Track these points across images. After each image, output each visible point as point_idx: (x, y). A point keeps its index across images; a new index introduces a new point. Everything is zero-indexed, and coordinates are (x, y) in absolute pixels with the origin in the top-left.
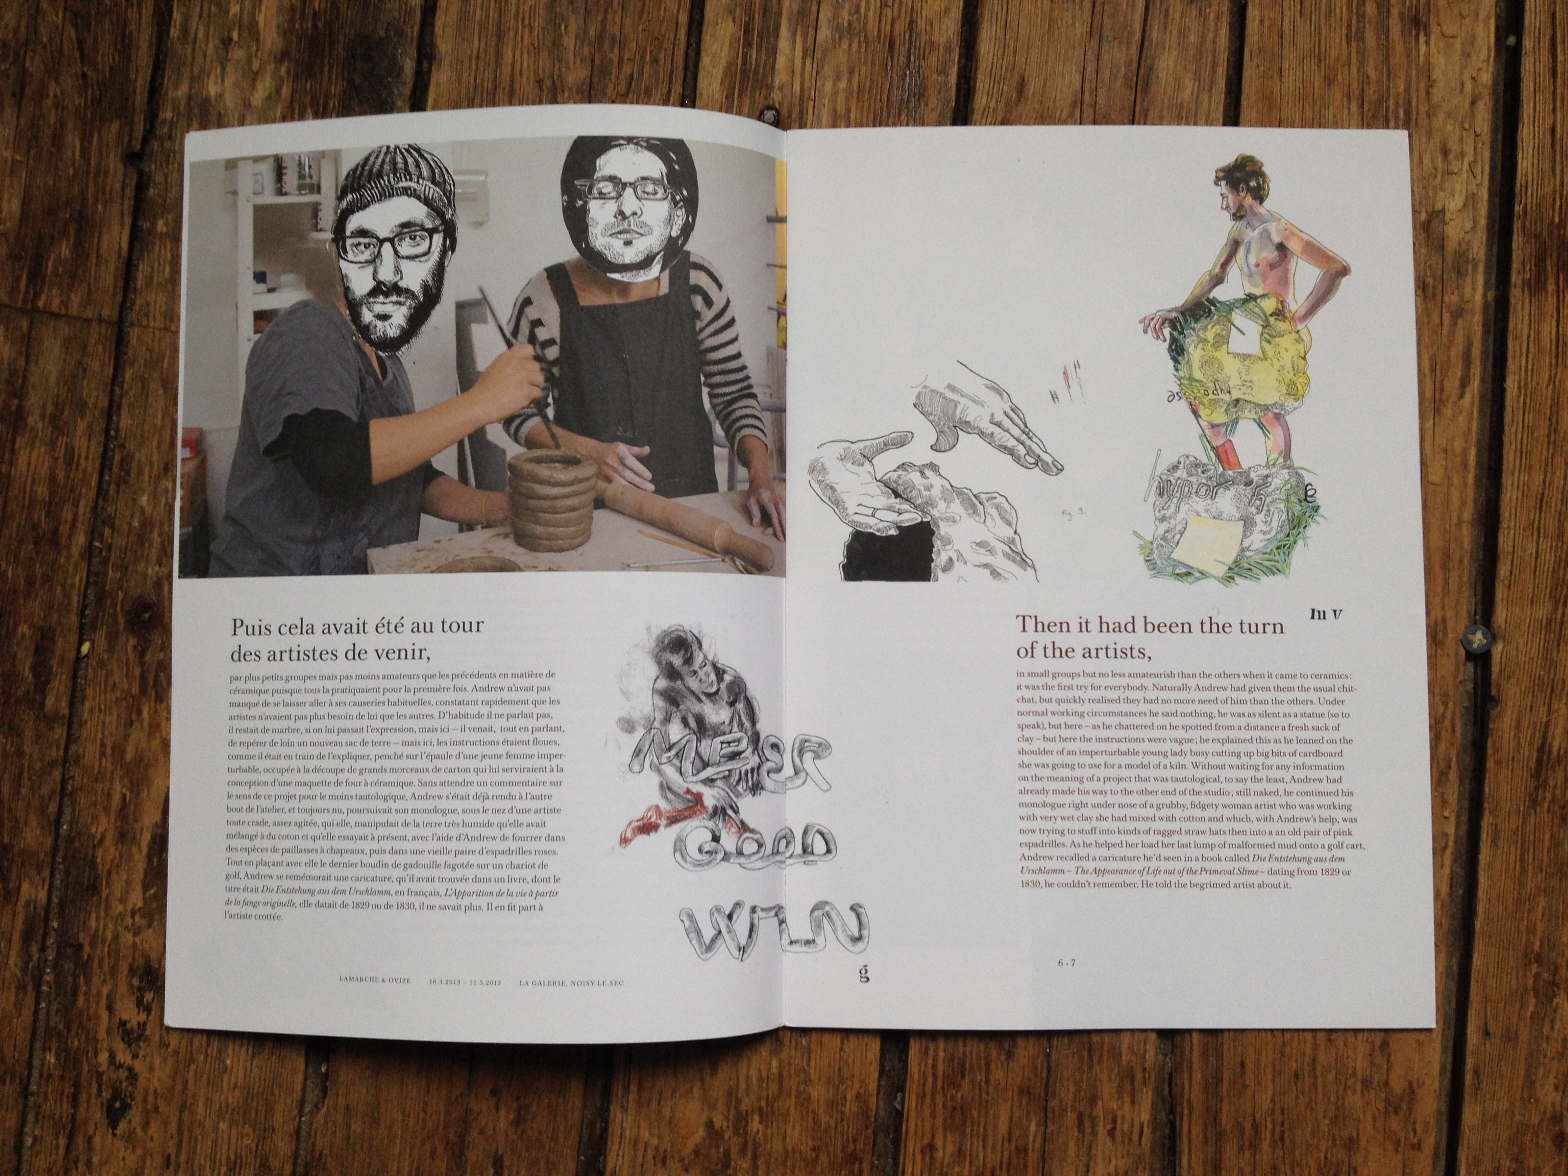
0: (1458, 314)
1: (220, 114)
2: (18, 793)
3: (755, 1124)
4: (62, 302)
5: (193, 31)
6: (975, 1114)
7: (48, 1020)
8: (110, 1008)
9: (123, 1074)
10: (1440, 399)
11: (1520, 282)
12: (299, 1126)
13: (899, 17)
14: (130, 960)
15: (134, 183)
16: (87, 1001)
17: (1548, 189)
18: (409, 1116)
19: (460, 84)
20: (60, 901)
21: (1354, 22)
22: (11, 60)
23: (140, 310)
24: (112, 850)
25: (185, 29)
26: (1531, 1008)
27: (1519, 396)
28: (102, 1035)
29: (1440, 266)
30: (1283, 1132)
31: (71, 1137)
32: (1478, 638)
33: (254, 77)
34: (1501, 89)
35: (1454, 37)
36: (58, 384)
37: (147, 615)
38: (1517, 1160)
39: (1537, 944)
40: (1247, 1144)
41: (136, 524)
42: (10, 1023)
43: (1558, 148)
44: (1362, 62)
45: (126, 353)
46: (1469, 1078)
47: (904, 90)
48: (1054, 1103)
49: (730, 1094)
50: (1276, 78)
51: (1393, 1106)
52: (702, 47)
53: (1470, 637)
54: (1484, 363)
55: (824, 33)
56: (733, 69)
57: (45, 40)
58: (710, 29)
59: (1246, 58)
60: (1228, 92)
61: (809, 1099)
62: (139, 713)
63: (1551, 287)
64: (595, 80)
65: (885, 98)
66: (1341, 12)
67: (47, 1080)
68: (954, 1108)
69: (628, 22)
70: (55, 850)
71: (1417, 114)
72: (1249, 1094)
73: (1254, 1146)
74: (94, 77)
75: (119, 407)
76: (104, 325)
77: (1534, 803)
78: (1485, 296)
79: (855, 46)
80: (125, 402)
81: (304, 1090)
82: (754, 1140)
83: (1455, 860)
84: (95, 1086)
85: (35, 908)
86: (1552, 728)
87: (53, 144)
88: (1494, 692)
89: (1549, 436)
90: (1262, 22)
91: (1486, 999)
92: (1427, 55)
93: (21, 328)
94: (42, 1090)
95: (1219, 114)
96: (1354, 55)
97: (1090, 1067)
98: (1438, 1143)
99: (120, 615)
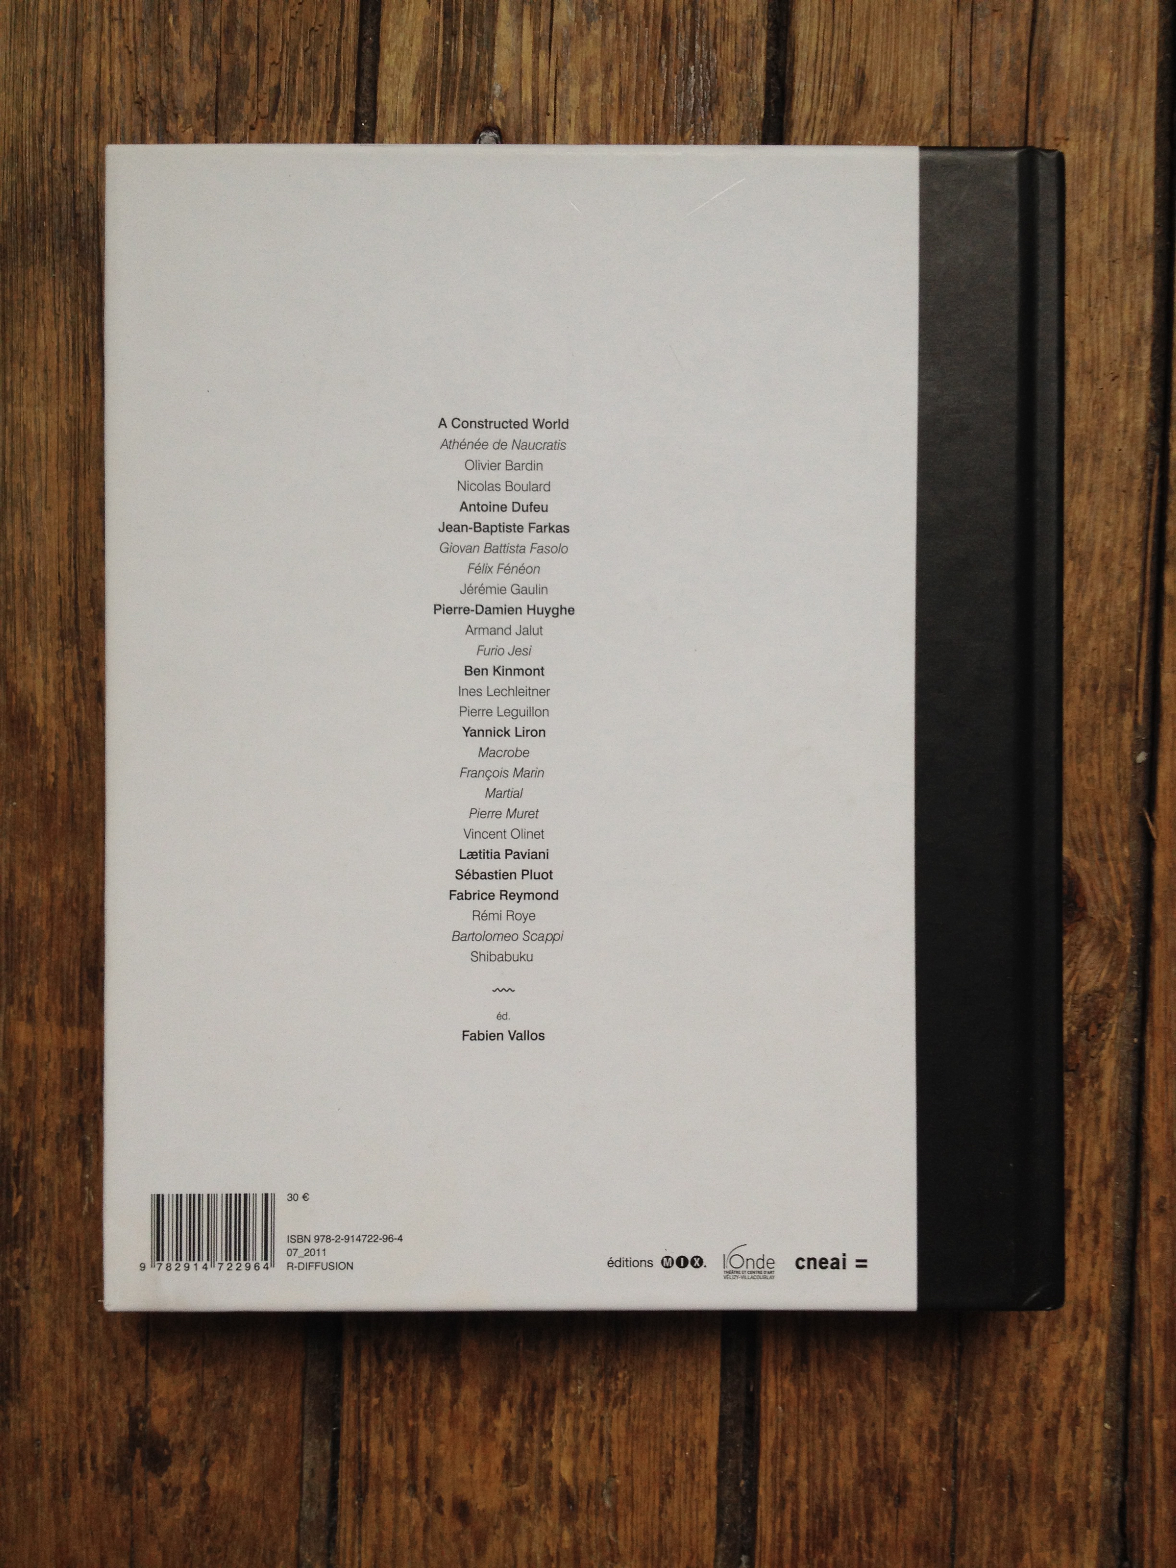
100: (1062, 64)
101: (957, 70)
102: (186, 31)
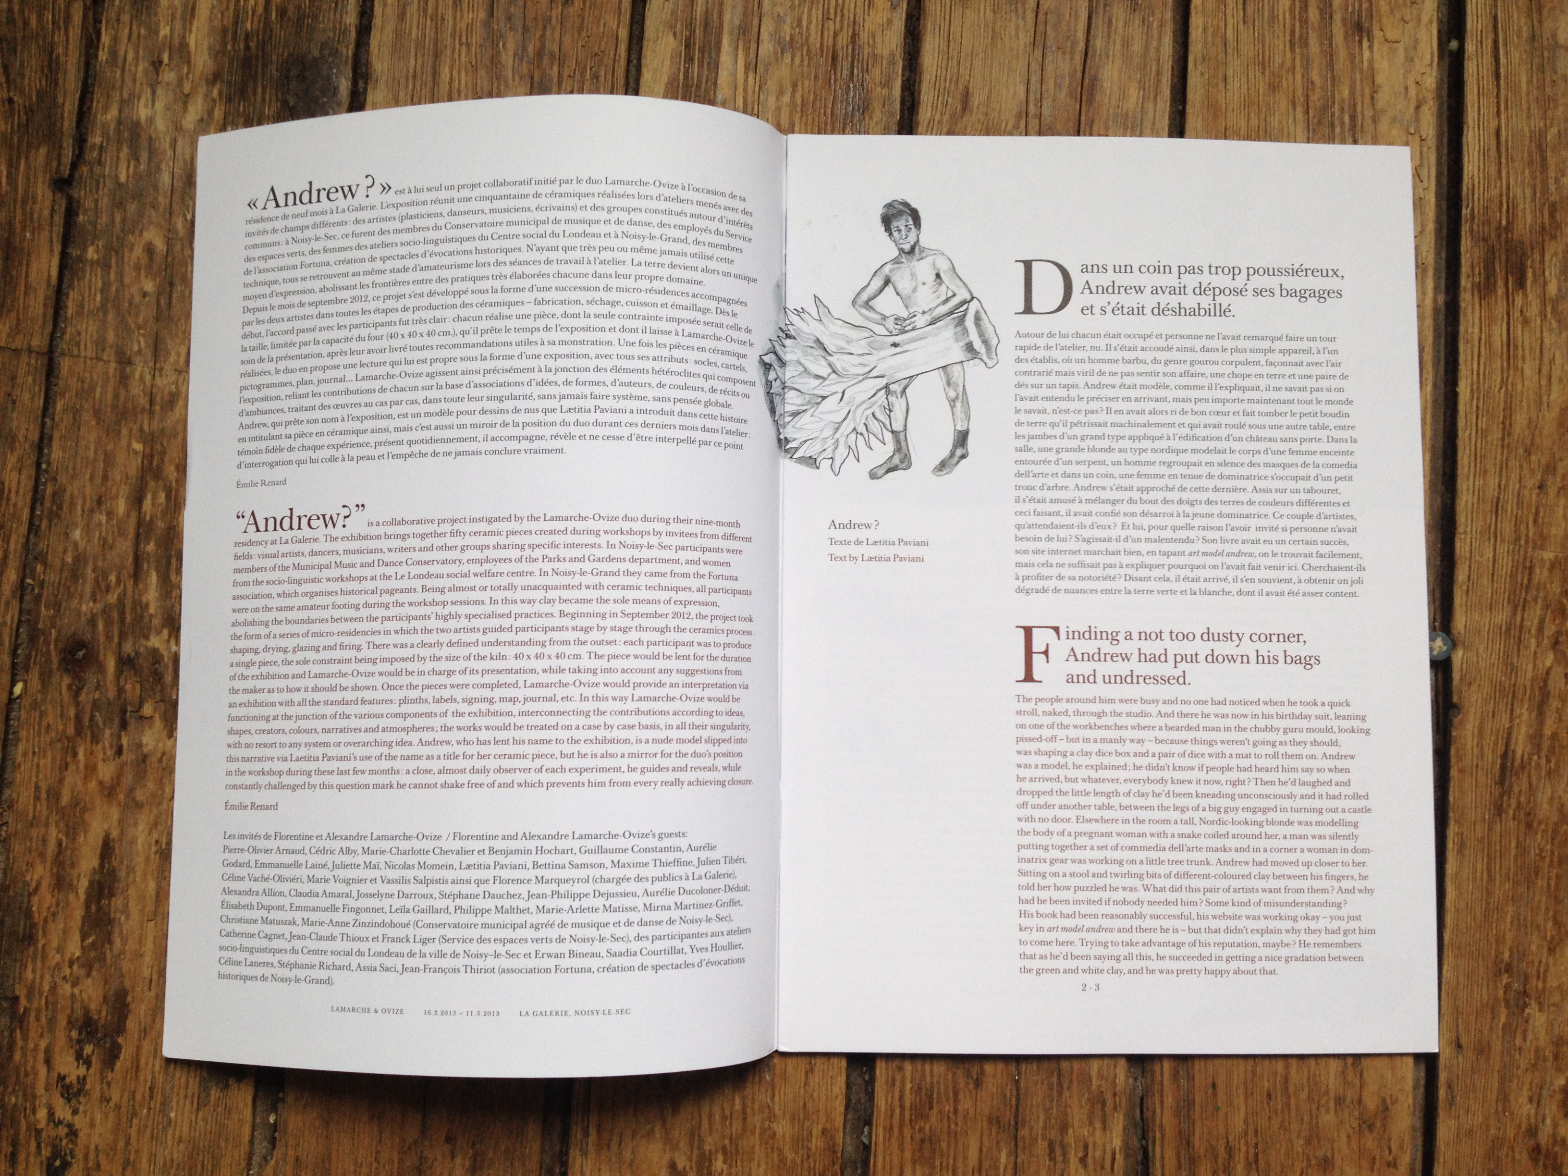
1: (151, 138)
3: (719, 1164)
5: (121, 53)
6: (944, 1145)
8: (48, 1062)
9: (62, 1131)
11: (1469, 285)
13: (841, 30)
14: (68, 1011)
15: (63, 209)
16: (24, 1055)
17: (1494, 192)
18: (361, 1166)
21: (1297, 28)
23: (71, 339)
24: (49, 896)
25: (113, 53)
26: (1503, 1019)
27: (1472, 401)
28: (40, 1090)
30: (1257, 1154)
32: (1440, 646)
33: (186, 99)
34: (1445, 93)
35: (1396, 42)
37: (81, 653)
39: (1507, 955)
40: (1221, 1168)
41: (69, 559)
43: (1503, 150)
44: (1307, 68)
45: (57, 384)
46: (1442, 1093)
47: (848, 103)
48: (1024, 1132)
49: (692, 1133)
50: (1221, 86)
51: (1366, 1124)
52: (643, 63)
54: (1437, 367)
55: (767, 47)
56: (675, 84)
58: (651, 45)
59: (1191, 64)
60: (1174, 100)
61: (774, 1136)
62: (75, 755)
63: (1500, 291)
65: (829, 112)
66: (1285, 19)
68: (923, 1141)
69: (567, 40)
71: (1364, 120)
72: (1221, 1114)
73: (1228, 1169)
74: (21, 101)
75: (51, 439)
76: (34, 355)
77: (1499, 810)
78: (1435, 300)
79: (797, 60)
80: (56, 435)
81: (251, 1142)
84: (33, 1144)
86: (1514, 734)
88: (1455, 699)
89: (1503, 439)
90: (1205, 30)
91: (1457, 1011)
92: (1371, 61)
95: (1165, 123)
97: (1060, 1093)
98: (1413, 1160)
99: (53, 654)
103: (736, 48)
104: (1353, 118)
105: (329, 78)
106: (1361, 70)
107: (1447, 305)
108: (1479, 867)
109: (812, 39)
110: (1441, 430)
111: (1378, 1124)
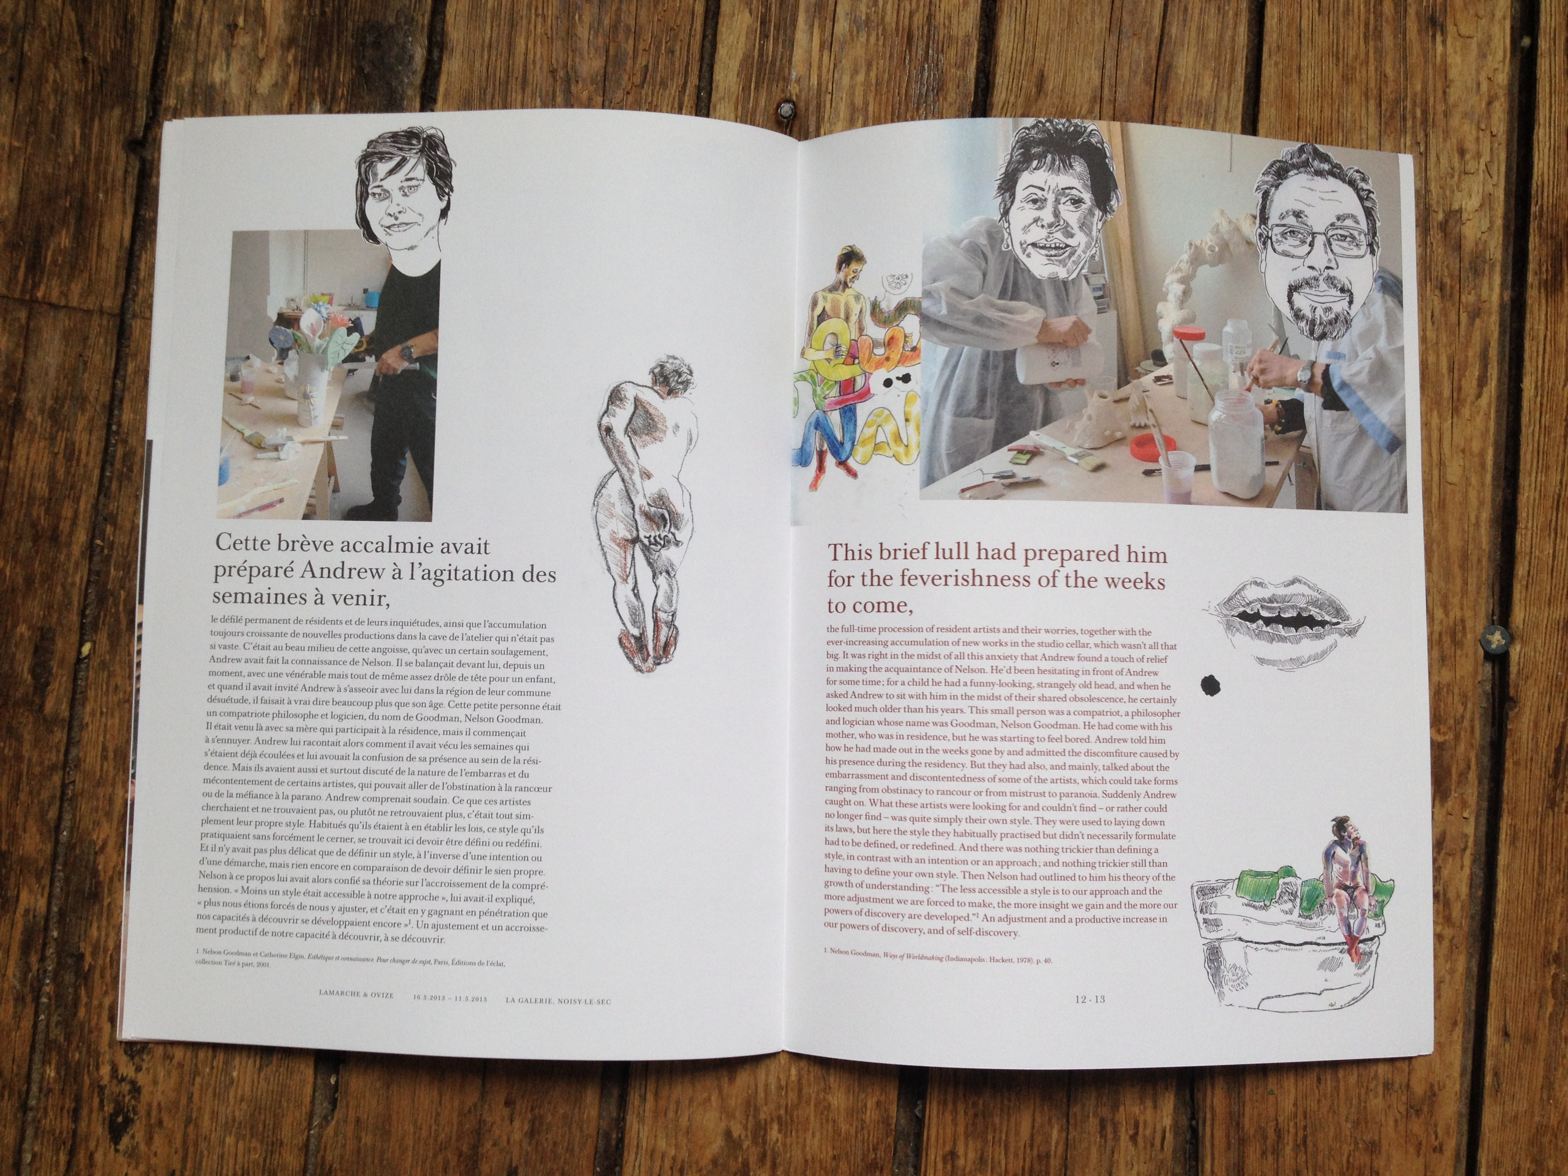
0: (1475, 313)
1: (225, 102)
2: (17, 799)
3: (774, 1133)
4: (62, 293)
5: (197, 16)
6: (997, 1120)
7: (47, 1033)
8: (112, 1019)
9: (126, 1087)
10: (1458, 399)
11: (1536, 283)
12: (308, 1140)
13: (917, 10)
15: (136, 171)
16: (88, 1012)
18: (421, 1129)
19: (472, 73)
20: (60, 909)
21: (1372, 22)
22: (9, 42)
23: (143, 302)
24: (115, 856)
25: (189, 15)
26: (1550, 1008)
27: (1536, 396)
28: (104, 1047)
29: (1458, 266)
30: (1305, 1137)
31: (72, 1153)
32: (1497, 639)
33: (261, 63)
34: (1516, 90)
35: (1470, 37)
36: (58, 378)
38: (1538, 1162)
39: (1555, 945)
40: (1270, 1149)
42: (8, 1036)
44: (1380, 61)
45: (129, 346)
46: (1488, 1079)
47: (922, 84)
48: (1076, 1109)
49: (748, 1103)
50: (1295, 76)
51: (1414, 1109)
52: (718, 38)
53: (1489, 637)
54: (1500, 362)
55: (842, 26)
56: (750, 61)
57: (44, 23)
58: (727, 19)
59: (1265, 55)
60: (1247, 90)
61: (828, 1107)
64: (610, 70)
65: (903, 91)
66: (1359, 12)
67: (47, 1095)
68: (976, 1115)
69: (643, 12)
70: (55, 856)
71: (1434, 114)
73: (1277, 1152)
74: (95, 61)
75: (121, 401)
76: (105, 316)
77: (1553, 803)
78: (1501, 296)
79: (873, 39)
80: (127, 396)
81: (312, 1102)
82: (773, 1149)
83: (1474, 861)
84: (96, 1101)
85: (34, 917)
87: (52, 131)
88: (1512, 693)
90: (1280, 19)
91: (1505, 1000)
92: (1444, 55)
93: (19, 319)
94: (42, 1105)
95: (1237, 112)
96: (1371, 55)
98: (1458, 1146)
99: (122, 615)
100: (1180, 72)
101: (1107, 73)
102: (587, 26)
103: (812, 27)
104: (1425, 112)
105: (404, 47)
106: (1434, 65)
107: (1513, 300)
108: (1531, 857)
109: (888, 18)
110: (1504, 426)
111: (1425, 1109)
